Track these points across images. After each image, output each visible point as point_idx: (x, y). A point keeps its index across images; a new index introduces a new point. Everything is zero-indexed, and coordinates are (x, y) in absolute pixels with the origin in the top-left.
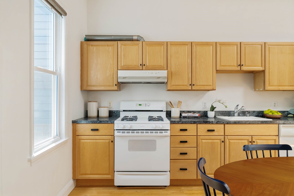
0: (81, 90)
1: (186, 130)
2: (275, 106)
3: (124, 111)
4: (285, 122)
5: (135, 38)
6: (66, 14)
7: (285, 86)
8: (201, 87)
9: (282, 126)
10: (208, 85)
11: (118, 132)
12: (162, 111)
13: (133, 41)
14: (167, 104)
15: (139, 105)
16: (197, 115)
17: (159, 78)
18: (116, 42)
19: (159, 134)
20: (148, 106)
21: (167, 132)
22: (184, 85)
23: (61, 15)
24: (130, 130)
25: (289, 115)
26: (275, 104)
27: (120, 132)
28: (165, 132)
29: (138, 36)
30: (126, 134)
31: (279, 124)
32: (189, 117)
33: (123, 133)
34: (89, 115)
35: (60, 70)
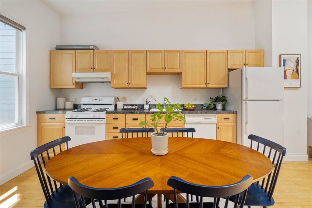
0: (50, 88)
1: (117, 119)
2: (195, 100)
3: (84, 104)
4: (189, 112)
5: (91, 47)
6: (25, 29)
7: (196, 84)
8: (135, 85)
9: (187, 116)
10: (141, 84)
11: (68, 120)
12: (111, 104)
13: (90, 49)
14: (115, 98)
15: (95, 100)
16: (134, 107)
17: (103, 78)
18: (75, 51)
19: (97, 122)
20: (101, 100)
21: (102, 120)
22: (123, 84)
23: (21, 30)
24: (76, 119)
25: (204, 108)
26: (195, 99)
27: (69, 120)
28: (101, 120)
29: (93, 46)
30: (73, 122)
31: (185, 114)
32: (128, 109)
33: (71, 121)
34: (58, 108)
35: (22, 72)
